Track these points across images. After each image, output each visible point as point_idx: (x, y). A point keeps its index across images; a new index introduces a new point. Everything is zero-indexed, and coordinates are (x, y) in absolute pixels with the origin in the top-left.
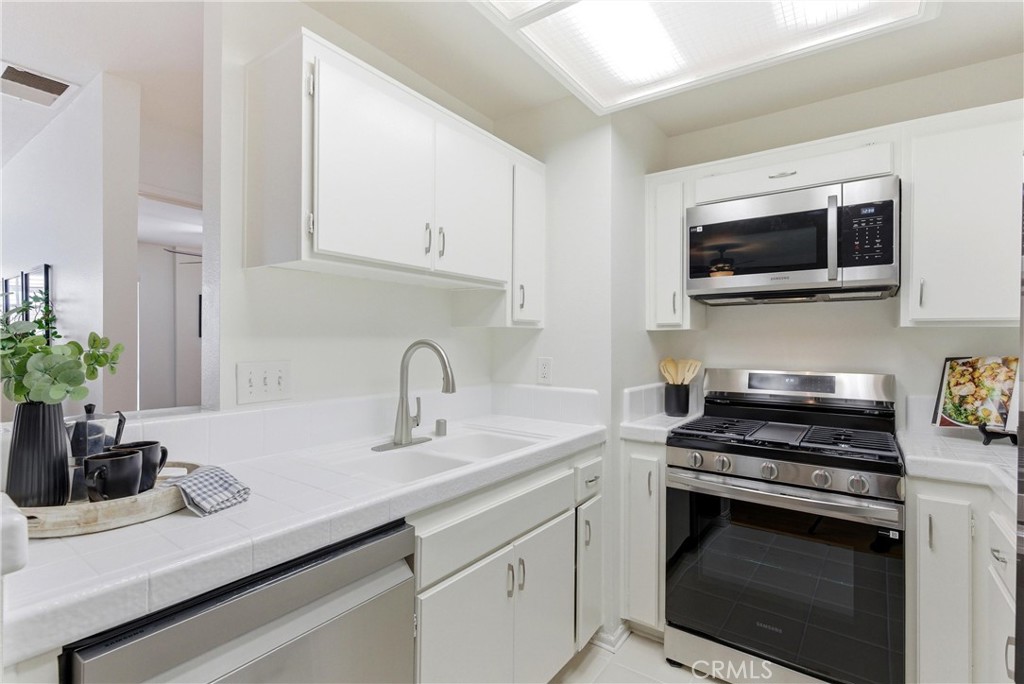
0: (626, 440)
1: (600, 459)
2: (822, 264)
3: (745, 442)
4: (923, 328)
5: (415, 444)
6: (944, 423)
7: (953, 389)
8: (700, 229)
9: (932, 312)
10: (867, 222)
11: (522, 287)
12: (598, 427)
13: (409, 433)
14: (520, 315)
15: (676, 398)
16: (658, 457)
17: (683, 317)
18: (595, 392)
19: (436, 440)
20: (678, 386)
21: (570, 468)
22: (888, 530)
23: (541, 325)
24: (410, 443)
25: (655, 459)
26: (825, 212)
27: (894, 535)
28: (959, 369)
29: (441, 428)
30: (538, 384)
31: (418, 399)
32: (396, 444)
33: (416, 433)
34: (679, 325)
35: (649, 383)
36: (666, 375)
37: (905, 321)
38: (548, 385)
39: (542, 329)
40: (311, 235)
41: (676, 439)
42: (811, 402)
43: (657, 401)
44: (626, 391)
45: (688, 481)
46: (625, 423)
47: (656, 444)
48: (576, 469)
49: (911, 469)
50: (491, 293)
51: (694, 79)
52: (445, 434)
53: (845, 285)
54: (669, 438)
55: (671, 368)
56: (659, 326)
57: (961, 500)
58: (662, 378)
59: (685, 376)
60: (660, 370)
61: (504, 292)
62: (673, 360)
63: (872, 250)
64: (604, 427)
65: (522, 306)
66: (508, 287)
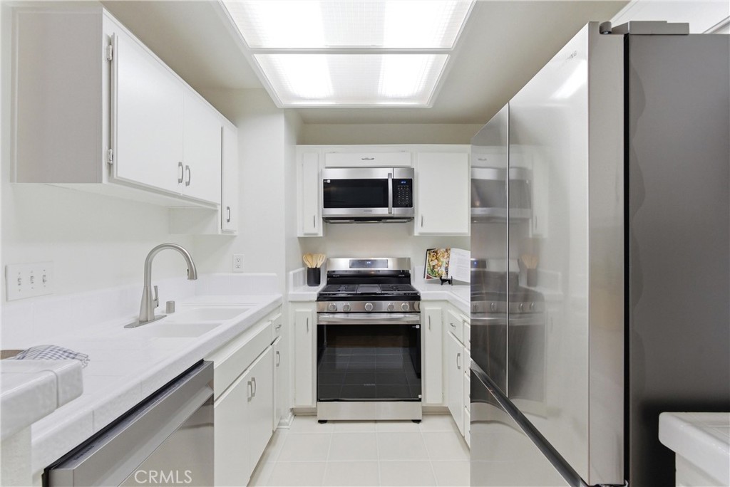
0: (292, 302)
1: (280, 314)
2: (386, 205)
3: (356, 294)
4: (423, 236)
5: (158, 319)
6: (428, 277)
7: (431, 263)
8: (329, 182)
9: (426, 229)
10: (403, 188)
11: (228, 208)
12: (277, 296)
13: (152, 312)
14: (227, 226)
15: (313, 276)
16: (312, 309)
17: (319, 230)
18: (275, 274)
19: (170, 316)
20: (314, 269)
21: (269, 321)
22: (415, 325)
23: (236, 234)
24: (154, 320)
25: (311, 310)
26: (387, 180)
27: (418, 327)
28: (432, 254)
29: (170, 307)
30: (235, 272)
31: (156, 287)
32: (142, 322)
33: (157, 312)
34: (316, 234)
35: (298, 268)
36: (307, 263)
37: (416, 234)
38: (242, 272)
39: (235, 236)
40: (110, 166)
41: (321, 297)
42: (373, 273)
43: (303, 277)
44: (291, 273)
45: (327, 319)
46: (291, 292)
47: (311, 301)
48: (272, 321)
49: (422, 298)
50: (206, 211)
51: (334, 103)
52: (174, 311)
53: (395, 216)
54: (318, 298)
55: (310, 259)
56: (305, 234)
57: (437, 307)
58: (304, 265)
59: (317, 262)
60: (303, 261)
61: (216, 211)
62: (310, 254)
63: (405, 200)
64: (281, 295)
65: (228, 221)
66: (219, 208)
